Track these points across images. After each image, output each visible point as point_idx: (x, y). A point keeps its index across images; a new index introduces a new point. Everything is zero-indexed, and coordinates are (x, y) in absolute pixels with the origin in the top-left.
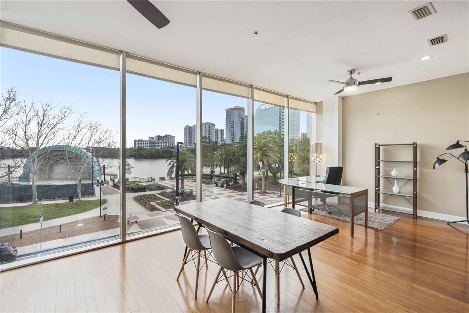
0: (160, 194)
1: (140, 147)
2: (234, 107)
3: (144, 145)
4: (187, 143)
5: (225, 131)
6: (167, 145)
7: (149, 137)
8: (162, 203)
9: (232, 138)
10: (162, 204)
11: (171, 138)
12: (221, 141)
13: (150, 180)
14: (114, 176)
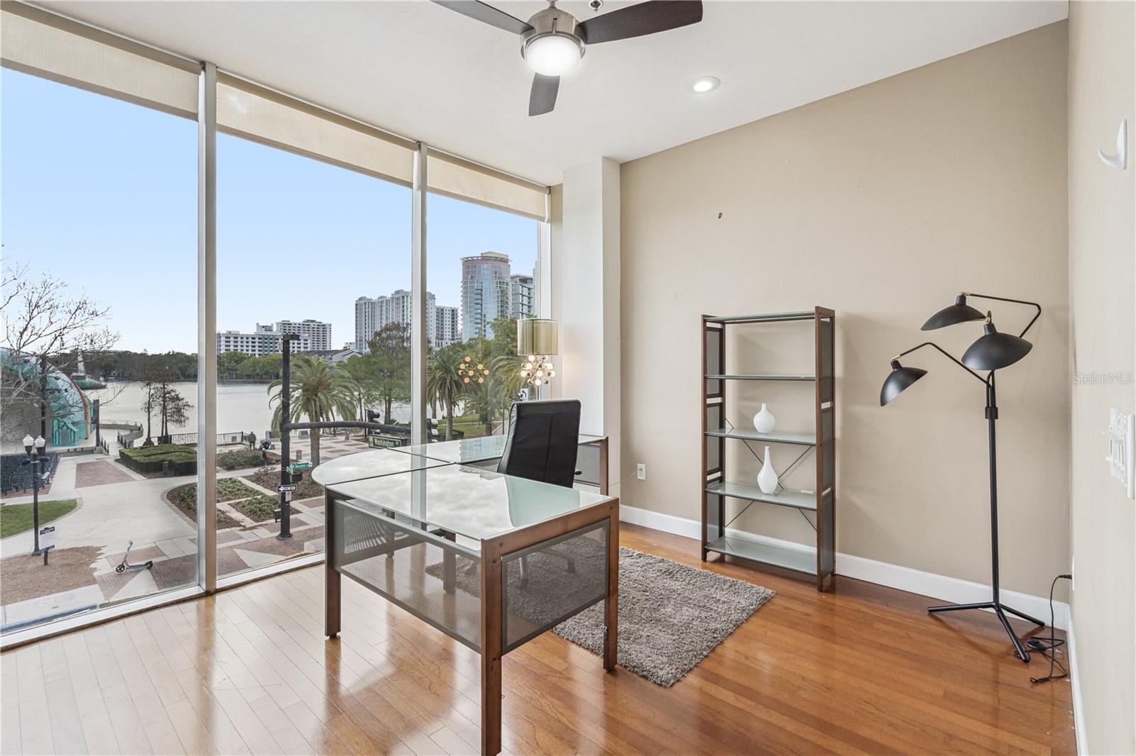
0: (254, 478)
1: (232, 351)
2: (482, 254)
3: (242, 346)
4: (361, 341)
5: (460, 313)
6: (309, 345)
7: (258, 324)
8: (249, 504)
9: (477, 331)
10: (248, 507)
11: (321, 329)
12: (450, 337)
13: (239, 440)
14: (132, 430)
